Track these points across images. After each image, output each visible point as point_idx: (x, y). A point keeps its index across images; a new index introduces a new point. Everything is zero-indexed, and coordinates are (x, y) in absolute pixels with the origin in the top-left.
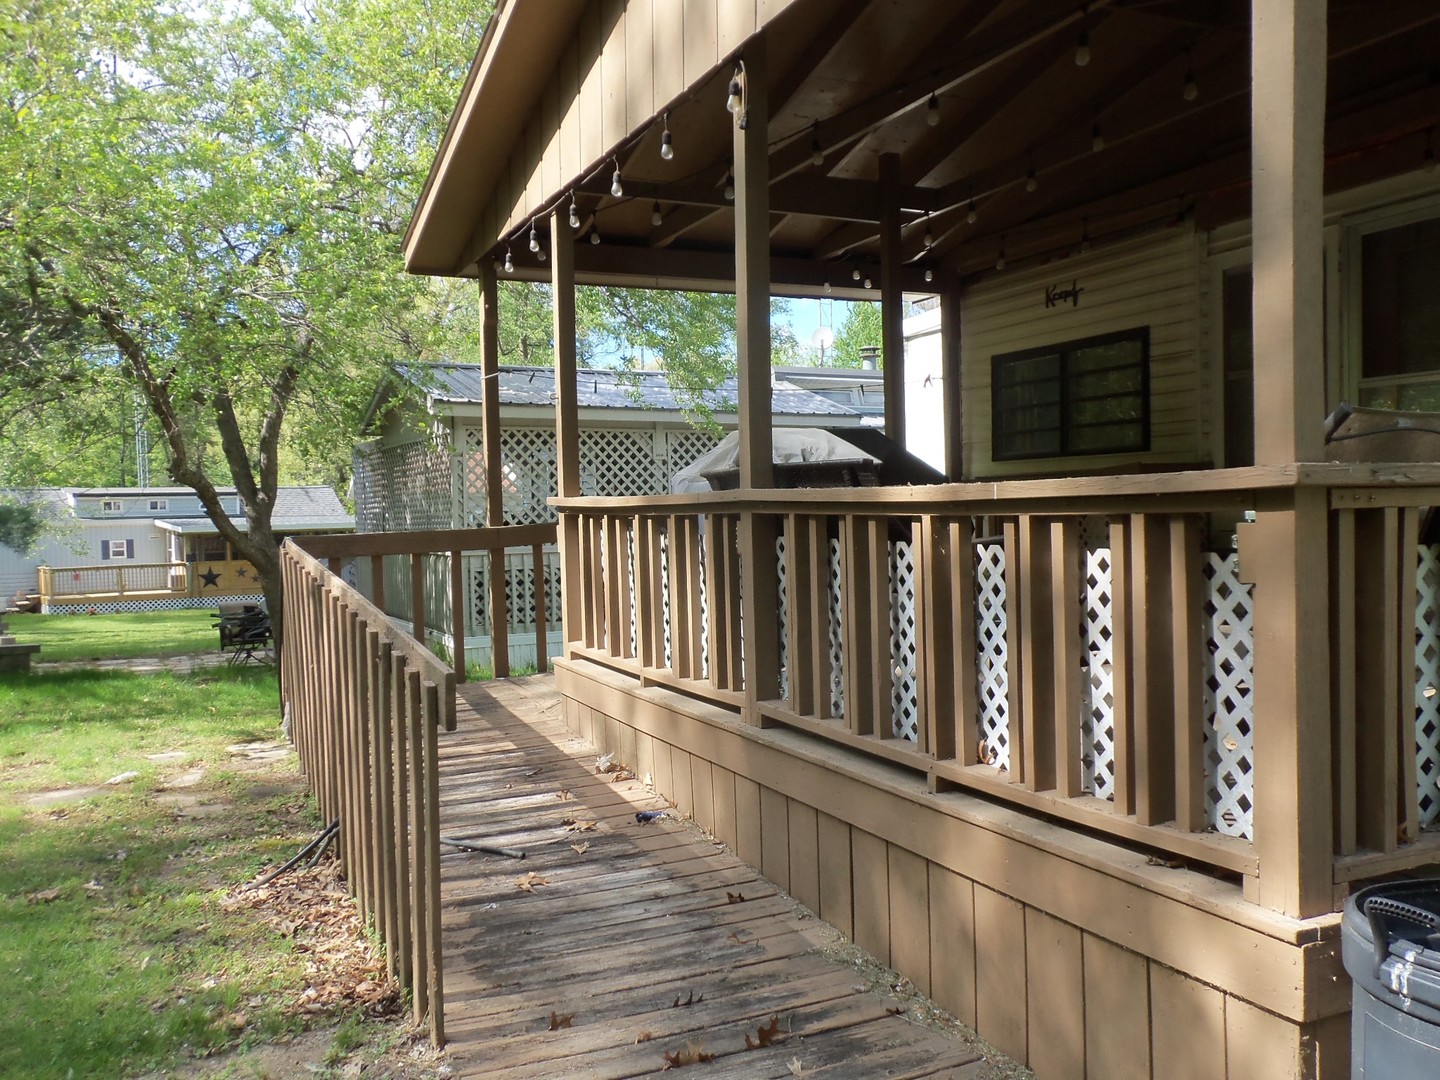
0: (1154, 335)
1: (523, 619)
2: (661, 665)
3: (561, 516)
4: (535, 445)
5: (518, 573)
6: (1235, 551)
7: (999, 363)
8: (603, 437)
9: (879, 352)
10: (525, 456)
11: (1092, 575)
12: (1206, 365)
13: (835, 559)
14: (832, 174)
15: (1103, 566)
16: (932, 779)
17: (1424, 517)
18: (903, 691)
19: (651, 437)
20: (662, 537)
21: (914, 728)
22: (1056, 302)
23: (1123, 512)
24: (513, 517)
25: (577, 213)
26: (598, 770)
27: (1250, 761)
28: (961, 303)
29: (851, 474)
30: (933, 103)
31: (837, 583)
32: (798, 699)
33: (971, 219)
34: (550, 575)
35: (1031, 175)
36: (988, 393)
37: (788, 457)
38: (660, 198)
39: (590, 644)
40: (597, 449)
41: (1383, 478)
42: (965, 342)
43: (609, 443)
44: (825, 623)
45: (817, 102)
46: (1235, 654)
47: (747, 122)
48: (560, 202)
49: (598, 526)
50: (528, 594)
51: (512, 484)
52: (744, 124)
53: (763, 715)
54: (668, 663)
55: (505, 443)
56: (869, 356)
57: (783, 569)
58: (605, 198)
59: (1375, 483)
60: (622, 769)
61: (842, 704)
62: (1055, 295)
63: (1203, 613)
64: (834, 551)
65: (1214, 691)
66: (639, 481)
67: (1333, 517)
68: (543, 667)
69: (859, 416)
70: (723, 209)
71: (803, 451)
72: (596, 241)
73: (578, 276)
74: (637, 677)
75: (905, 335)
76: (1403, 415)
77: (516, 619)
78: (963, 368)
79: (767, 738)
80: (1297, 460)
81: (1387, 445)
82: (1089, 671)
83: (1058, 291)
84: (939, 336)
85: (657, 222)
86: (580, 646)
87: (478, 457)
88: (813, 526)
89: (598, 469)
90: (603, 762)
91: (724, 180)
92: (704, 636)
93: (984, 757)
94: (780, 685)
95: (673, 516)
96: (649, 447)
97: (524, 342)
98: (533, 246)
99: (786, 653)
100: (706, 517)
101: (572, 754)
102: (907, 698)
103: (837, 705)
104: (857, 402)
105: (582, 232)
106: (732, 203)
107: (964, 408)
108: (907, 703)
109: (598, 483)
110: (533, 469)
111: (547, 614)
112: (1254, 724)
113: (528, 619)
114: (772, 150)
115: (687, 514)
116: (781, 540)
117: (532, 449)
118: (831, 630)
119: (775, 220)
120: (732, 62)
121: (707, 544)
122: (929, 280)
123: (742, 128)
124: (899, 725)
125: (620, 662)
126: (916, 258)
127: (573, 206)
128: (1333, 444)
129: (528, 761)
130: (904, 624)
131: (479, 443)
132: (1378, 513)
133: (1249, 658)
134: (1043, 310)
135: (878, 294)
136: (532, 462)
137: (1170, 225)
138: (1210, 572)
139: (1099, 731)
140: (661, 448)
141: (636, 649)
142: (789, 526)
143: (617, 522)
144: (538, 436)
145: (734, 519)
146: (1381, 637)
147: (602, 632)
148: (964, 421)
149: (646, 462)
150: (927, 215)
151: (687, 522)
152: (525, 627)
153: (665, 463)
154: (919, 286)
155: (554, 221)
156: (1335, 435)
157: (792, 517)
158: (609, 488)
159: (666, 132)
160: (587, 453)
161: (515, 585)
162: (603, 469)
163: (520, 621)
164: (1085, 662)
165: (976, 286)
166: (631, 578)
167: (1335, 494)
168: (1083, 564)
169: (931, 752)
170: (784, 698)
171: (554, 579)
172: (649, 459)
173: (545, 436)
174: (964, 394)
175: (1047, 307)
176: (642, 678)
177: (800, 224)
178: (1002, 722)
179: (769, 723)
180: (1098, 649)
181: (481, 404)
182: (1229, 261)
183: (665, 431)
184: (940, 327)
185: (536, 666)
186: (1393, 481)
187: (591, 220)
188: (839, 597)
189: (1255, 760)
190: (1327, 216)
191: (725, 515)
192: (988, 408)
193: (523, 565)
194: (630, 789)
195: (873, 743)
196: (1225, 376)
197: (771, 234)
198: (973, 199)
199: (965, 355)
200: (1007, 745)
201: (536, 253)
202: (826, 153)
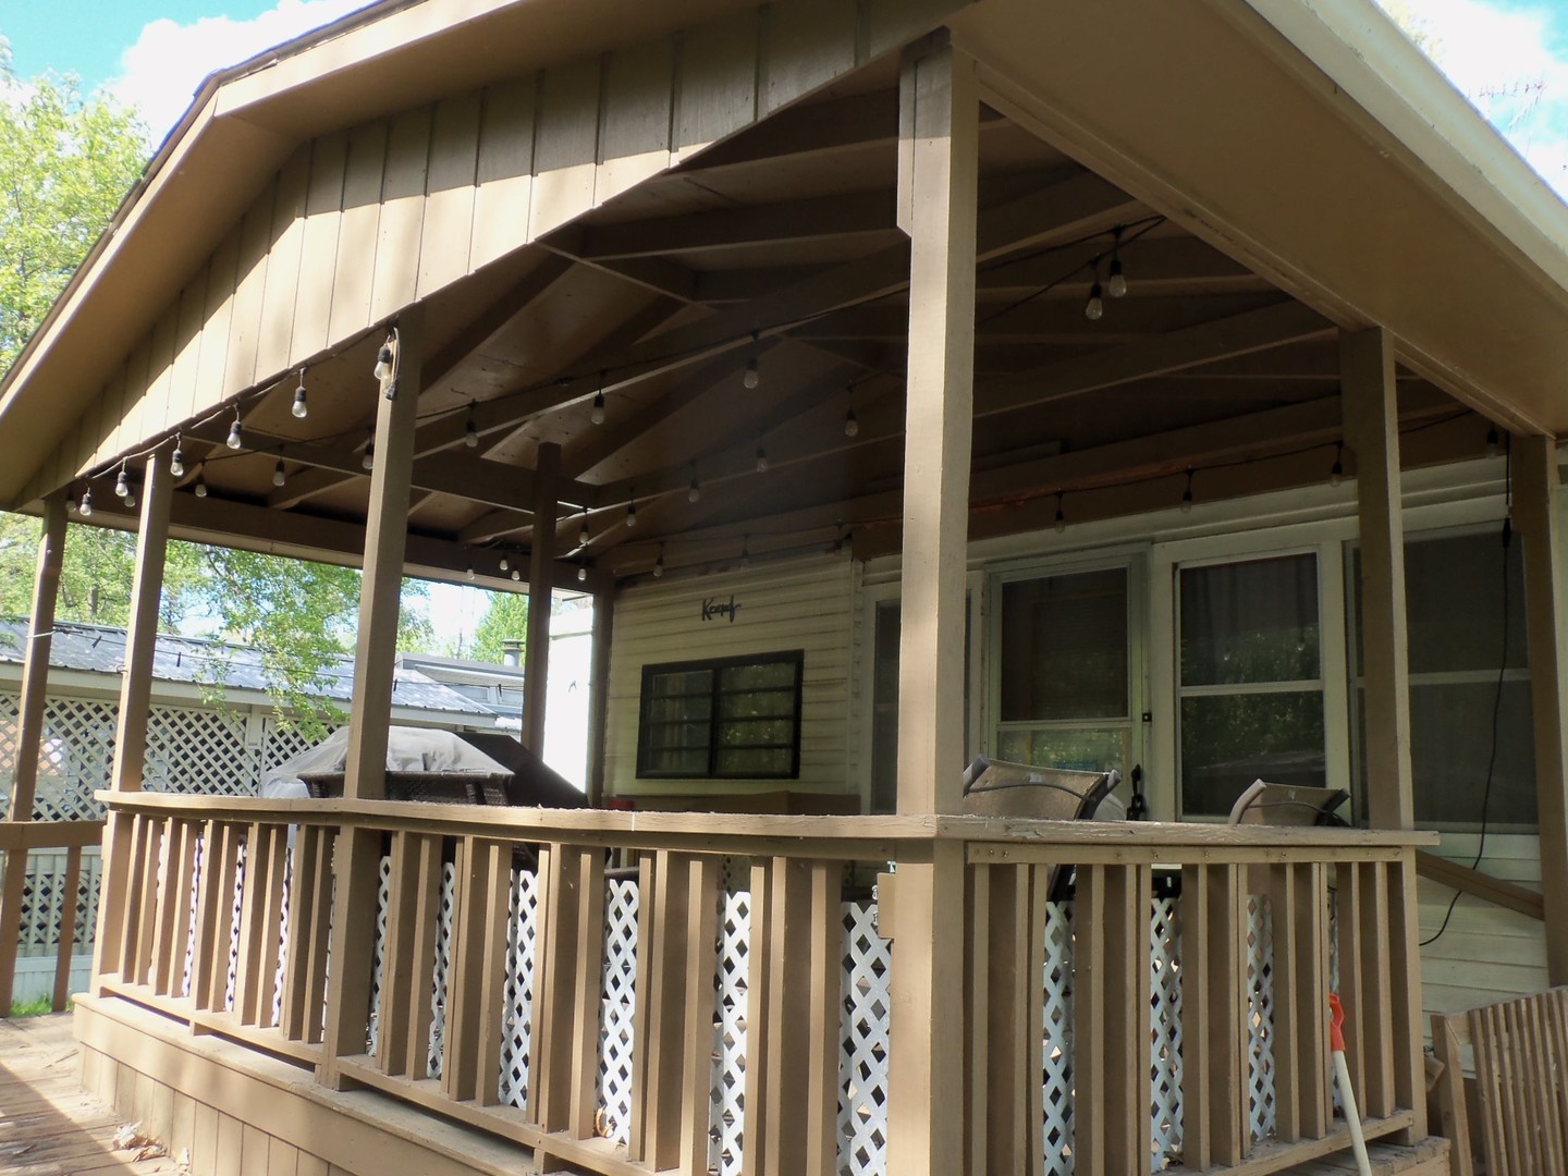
0: (808, 660)
1: (43, 938)
2: (219, 1007)
3: (112, 815)
4: (91, 721)
5: (45, 879)
6: (875, 902)
7: (650, 674)
8: (182, 717)
9: (524, 647)
10: (76, 733)
11: (730, 921)
12: (857, 695)
13: (448, 887)
14: (487, 456)
15: (743, 911)
16: (539, 1156)
17: (1052, 873)
18: (514, 1046)
19: (244, 722)
20: (240, 849)
21: (524, 1093)
22: (712, 615)
23: (765, 853)
24: (50, 807)
25: (180, 459)
26: (117, 1146)
27: (884, 1134)
28: (615, 606)
29: (477, 789)
30: (599, 401)
31: (447, 915)
32: (387, 1056)
33: (631, 522)
34: (89, 882)
35: (694, 485)
36: (637, 704)
37: (406, 762)
38: (285, 456)
39: (128, 978)
40: (173, 732)
41: (1014, 835)
42: (616, 647)
43: (189, 726)
44: (429, 962)
45: (477, 380)
46: (872, 1015)
47: (396, 393)
48: (162, 446)
49: (159, 830)
50: (54, 905)
51: (53, 766)
52: (392, 394)
53: (342, 1075)
54: (228, 1005)
55: (51, 715)
56: (511, 650)
57: (386, 895)
58: (219, 446)
59: (1008, 838)
60: (150, 1143)
61: (441, 1062)
62: (711, 608)
63: (842, 968)
64: (448, 877)
65: (850, 1055)
66: (223, 774)
67: (969, 871)
68: (59, 1004)
69: (495, 716)
70: (360, 476)
71: (425, 757)
72: (201, 493)
73: (174, 529)
74: (186, 1022)
75: (551, 634)
76: (1034, 770)
77: (33, 938)
78: (612, 675)
79: (345, 1105)
80: (937, 813)
81: (1022, 798)
82: (721, 1028)
83: (715, 604)
84: (589, 638)
85: (279, 481)
86: (115, 981)
87: (11, 729)
88: (425, 846)
89: (171, 755)
90: (125, 1135)
91: (364, 446)
92: (279, 973)
93: (601, 1129)
94: (367, 1036)
95: (256, 825)
96: (241, 733)
97: (95, 594)
98: (121, 490)
99: (378, 997)
100: (299, 828)
101: (84, 1124)
102: (518, 1055)
103: (435, 1063)
104: (494, 701)
105: (186, 481)
106: (369, 473)
107: (610, 718)
108: (517, 1062)
109: (169, 771)
110: (85, 750)
111: (77, 933)
112: (889, 1090)
113: (51, 939)
114: (420, 423)
115: (274, 822)
116: (386, 860)
117: (87, 725)
118: (436, 971)
119: (416, 497)
120: (386, 327)
121: (295, 860)
122: (582, 579)
123: (388, 397)
124: (506, 1087)
125: (166, 1002)
126: (571, 554)
127: (177, 452)
128: (971, 795)
129: (19, 1133)
130: (521, 967)
131: (15, 712)
132: (1012, 868)
133: (886, 1019)
134: (698, 623)
135: (526, 587)
136: (84, 741)
137: (828, 551)
138: (850, 923)
139: (730, 1097)
140: (255, 736)
141: (189, 986)
142: (398, 845)
143: (185, 826)
144: (97, 710)
145: (333, 833)
146: (1011, 998)
147: (147, 963)
148: (608, 733)
149: (234, 751)
150: (585, 511)
151: (274, 832)
152: (44, 950)
153: (258, 753)
154: (570, 584)
155: (151, 465)
156: (973, 786)
157: (402, 836)
158: (183, 780)
159: (301, 388)
160: (160, 735)
161: (38, 894)
162: (178, 756)
163: (39, 941)
164: (717, 1018)
165: (630, 590)
166: (194, 896)
167: (972, 848)
168: (721, 909)
169: (540, 1123)
170: (370, 1053)
171: (93, 887)
172: (238, 748)
173: (107, 711)
174: (610, 704)
175: (704, 619)
176: (192, 1024)
177: (446, 504)
178: (624, 1086)
179: (350, 1084)
180: (733, 1004)
181: (22, 665)
182: (881, 593)
183: (264, 716)
184: (591, 629)
185: (51, 1001)
186: (1024, 837)
187: (199, 468)
188: (449, 932)
189: (888, 1134)
190: (970, 561)
191: (320, 828)
192: (635, 720)
193: (54, 869)
194: (157, 1171)
195: (473, 1111)
196: (874, 707)
197: (411, 512)
198: (635, 501)
199: (614, 662)
200: (628, 1114)
201: (123, 498)
202: (479, 435)
